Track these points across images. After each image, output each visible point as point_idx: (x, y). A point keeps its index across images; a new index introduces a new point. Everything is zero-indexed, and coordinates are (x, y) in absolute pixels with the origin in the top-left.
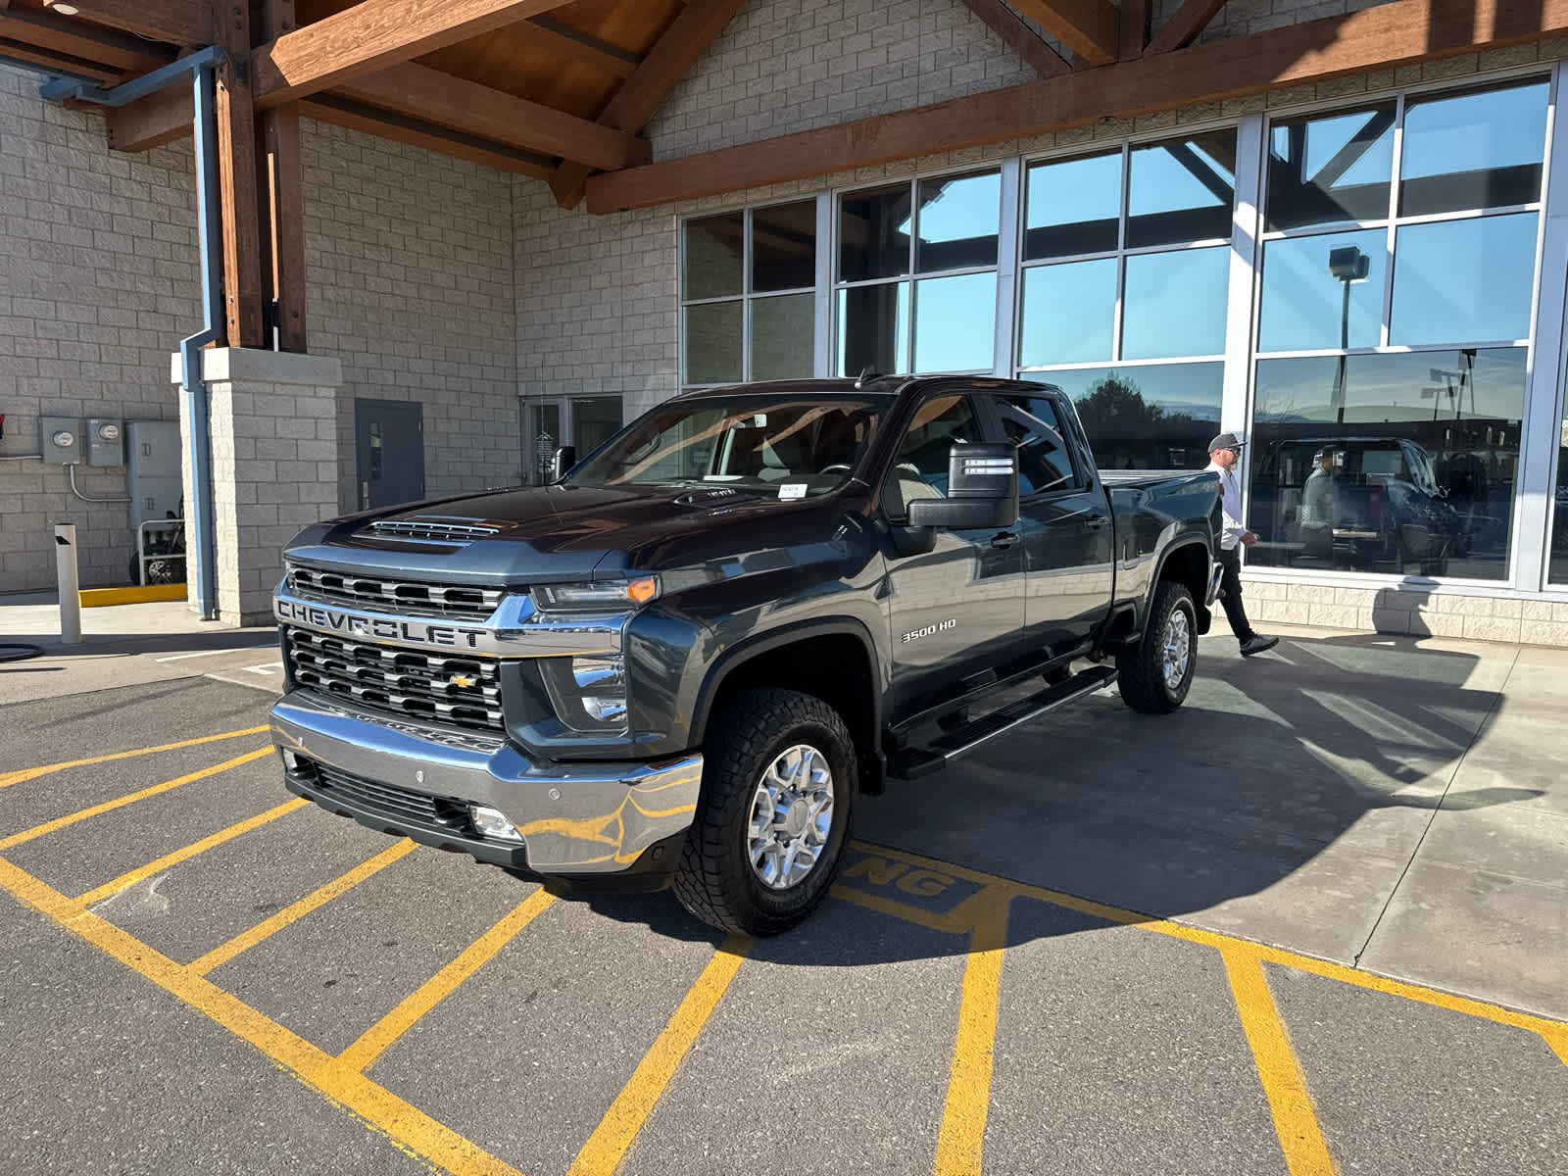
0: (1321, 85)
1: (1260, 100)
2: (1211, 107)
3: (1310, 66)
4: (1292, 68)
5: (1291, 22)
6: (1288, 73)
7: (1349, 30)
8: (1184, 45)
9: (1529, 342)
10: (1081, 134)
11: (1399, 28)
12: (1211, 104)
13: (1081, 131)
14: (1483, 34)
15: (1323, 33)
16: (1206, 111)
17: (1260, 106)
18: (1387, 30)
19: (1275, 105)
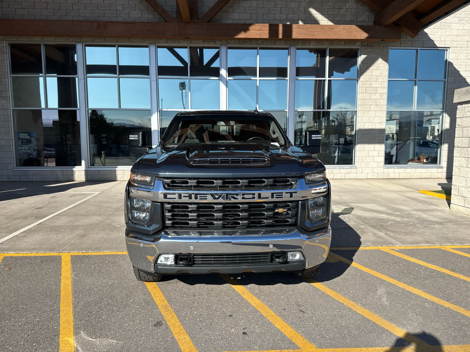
0: (240, 41)
1: (226, 41)
2: (212, 40)
3: (242, 35)
4: (238, 35)
5: (232, 22)
6: (237, 36)
7: (251, 28)
8: (208, 22)
9: (287, 110)
10: (175, 41)
11: (262, 30)
12: (213, 40)
13: (175, 40)
14: (280, 36)
15: (245, 28)
16: (211, 41)
17: (225, 43)
18: (260, 30)
19: (229, 43)
